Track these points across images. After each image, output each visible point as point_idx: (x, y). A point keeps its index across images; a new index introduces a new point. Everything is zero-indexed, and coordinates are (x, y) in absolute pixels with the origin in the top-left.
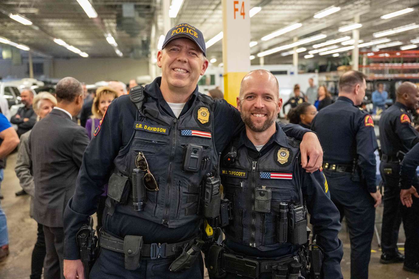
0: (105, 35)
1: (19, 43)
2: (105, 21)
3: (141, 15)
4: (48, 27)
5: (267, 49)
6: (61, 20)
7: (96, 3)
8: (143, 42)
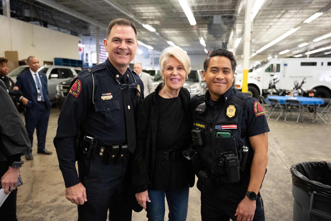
0: (199, 38)
1: (147, 44)
2: (200, 29)
3: (225, 24)
4: (164, 34)
5: (314, 48)
6: (173, 29)
7: (196, 16)
8: (223, 43)
